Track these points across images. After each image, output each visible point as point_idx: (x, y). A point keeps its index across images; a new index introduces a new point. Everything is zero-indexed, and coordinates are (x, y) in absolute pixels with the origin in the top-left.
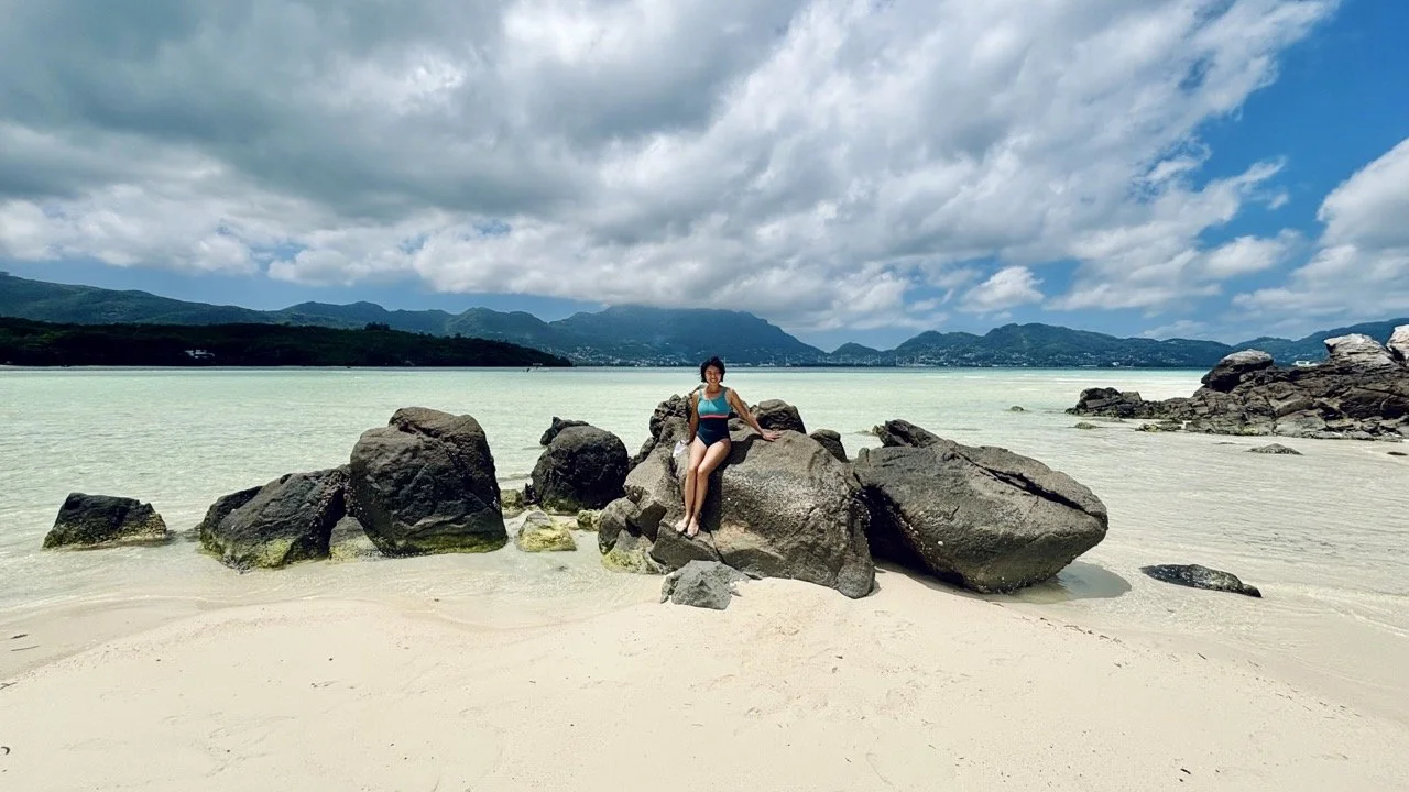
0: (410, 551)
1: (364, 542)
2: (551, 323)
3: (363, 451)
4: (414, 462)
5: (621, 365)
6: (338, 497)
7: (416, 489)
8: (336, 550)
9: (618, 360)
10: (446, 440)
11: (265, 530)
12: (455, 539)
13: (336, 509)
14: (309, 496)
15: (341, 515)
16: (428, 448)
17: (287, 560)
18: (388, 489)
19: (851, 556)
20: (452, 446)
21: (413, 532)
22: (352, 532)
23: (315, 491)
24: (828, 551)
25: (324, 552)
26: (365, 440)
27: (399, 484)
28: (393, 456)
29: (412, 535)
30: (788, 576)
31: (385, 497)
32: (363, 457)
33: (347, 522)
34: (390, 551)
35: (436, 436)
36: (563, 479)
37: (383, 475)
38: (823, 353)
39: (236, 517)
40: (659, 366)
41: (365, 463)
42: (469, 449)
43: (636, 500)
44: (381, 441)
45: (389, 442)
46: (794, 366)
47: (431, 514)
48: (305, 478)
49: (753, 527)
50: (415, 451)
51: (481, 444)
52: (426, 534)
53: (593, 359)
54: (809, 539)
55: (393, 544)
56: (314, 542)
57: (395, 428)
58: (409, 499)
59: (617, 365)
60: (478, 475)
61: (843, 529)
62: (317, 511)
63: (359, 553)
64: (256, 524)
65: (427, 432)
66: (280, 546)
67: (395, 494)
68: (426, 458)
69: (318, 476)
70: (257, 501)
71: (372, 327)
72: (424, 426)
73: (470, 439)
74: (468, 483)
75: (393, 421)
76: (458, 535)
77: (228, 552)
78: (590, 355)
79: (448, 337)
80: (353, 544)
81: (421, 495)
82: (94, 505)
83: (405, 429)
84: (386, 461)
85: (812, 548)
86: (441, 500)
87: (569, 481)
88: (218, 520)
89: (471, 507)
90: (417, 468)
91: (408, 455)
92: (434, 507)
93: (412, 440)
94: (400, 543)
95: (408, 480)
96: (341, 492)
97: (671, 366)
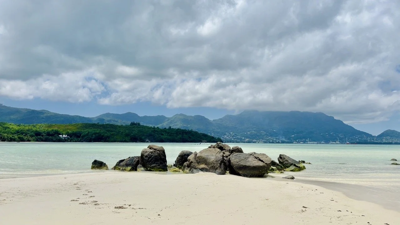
0: (150, 170)
1: (142, 169)
2: (214, 120)
3: (143, 152)
4: (152, 154)
5: (249, 142)
6: (138, 161)
7: (152, 159)
8: (138, 169)
9: (247, 140)
10: (157, 151)
11: (127, 165)
12: (158, 169)
13: (138, 163)
14: (134, 160)
15: (139, 164)
16: (154, 152)
17: (130, 170)
18: (147, 159)
19: (219, 168)
20: (158, 152)
21: (151, 167)
22: (141, 167)
23: (135, 159)
24: (215, 167)
25: (136, 170)
26: (143, 150)
27: (149, 158)
28: (148, 153)
29: (150, 167)
30: (209, 172)
31: (147, 160)
32: (143, 153)
33: (139, 165)
34: (147, 170)
35: (156, 150)
36: (181, 161)
37: (146, 156)
38: (371, 136)
39: (122, 164)
40: (270, 143)
41: (143, 154)
42: (161, 152)
43: (189, 161)
44: (146, 150)
45: (148, 151)
46: (352, 143)
47: (154, 164)
48: (133, 157)
49: (206, 164)
50: (152, 152)
51: (164, 152)
52: (153, 168)
53: (234, 139)
54: (212, 165)
55: (147, 169)
56: (134, 169)
57: (149, 148)
58: (151, 161)
59: (247, 142)
60: (163, 157)
61: (219, 164)
62: (135, 163)
63: (142, 170)
64: (126, 164)
65: (154, 149)
66: (129, 168)
67: (148, 160)
68: (154, 154)
69: (135, 157)
70: (125, 161)
71: (133, 124)
72: (154, 148)
73: (161, 150)
74: (161, 159)
75: (148, 147)
76: (158, 168)
77: (121, 169)
78: (233, 137)
79: (165, 128)
80: (141, 169)
81: (152, 160)
82: (98, 162)
83: (150, 149)
84: (147, 154)
85: (213, 166)
86: (156, 161)
87: (181, 162)
88: (119, 164)
89: (161, 163)
90: (152, 156)
91: (151, 153)
92: (155, 163)
93: (151, 150)
94: (149, 169)
95: (150, 157)
96: (138, 160)
97: (277, 143)
